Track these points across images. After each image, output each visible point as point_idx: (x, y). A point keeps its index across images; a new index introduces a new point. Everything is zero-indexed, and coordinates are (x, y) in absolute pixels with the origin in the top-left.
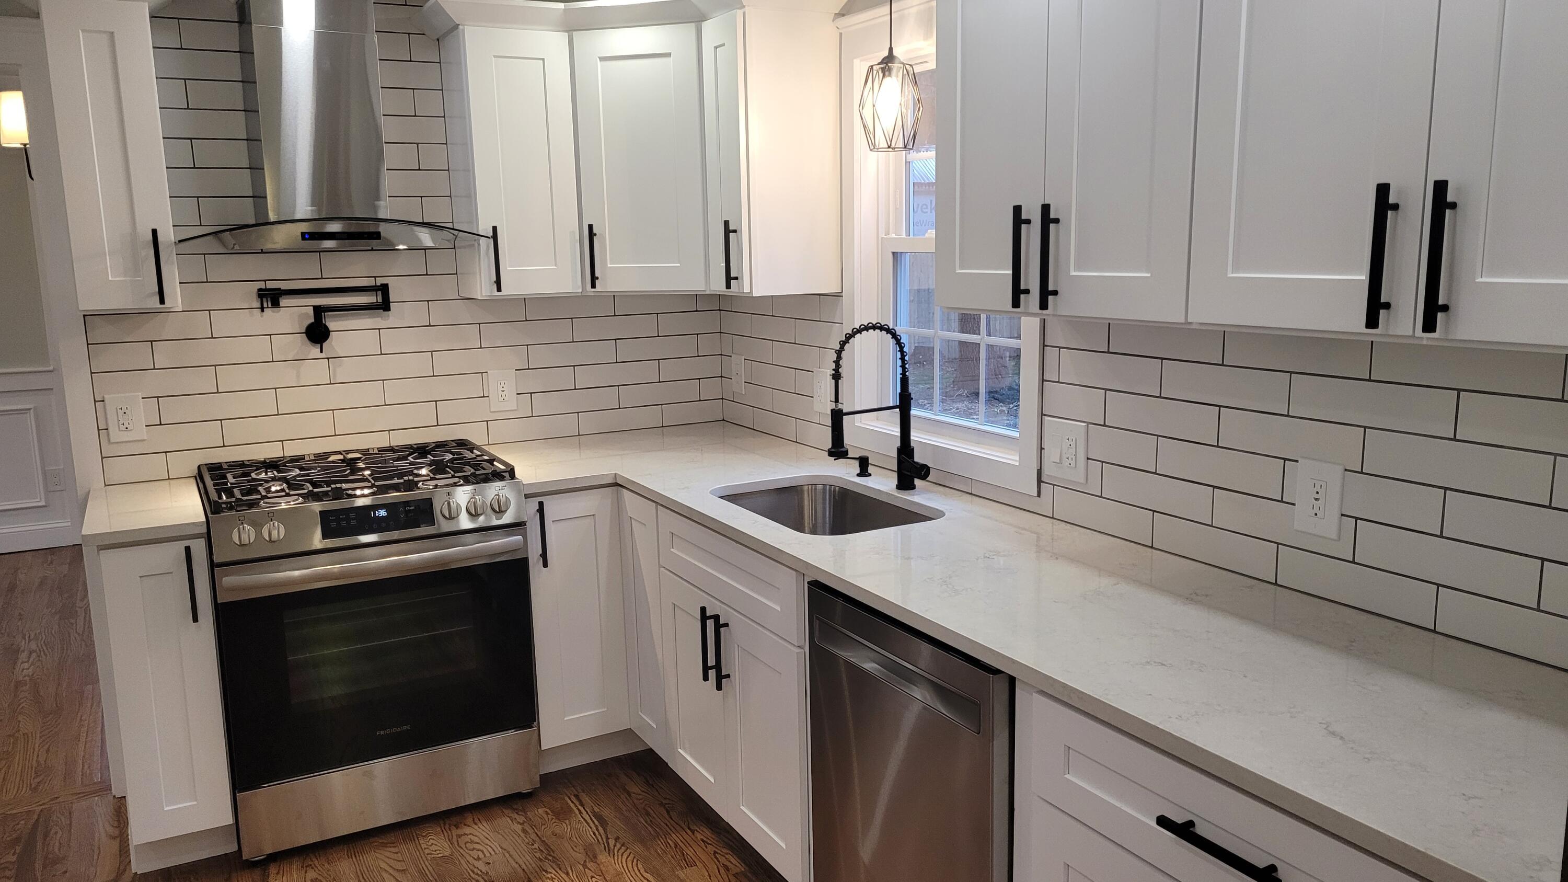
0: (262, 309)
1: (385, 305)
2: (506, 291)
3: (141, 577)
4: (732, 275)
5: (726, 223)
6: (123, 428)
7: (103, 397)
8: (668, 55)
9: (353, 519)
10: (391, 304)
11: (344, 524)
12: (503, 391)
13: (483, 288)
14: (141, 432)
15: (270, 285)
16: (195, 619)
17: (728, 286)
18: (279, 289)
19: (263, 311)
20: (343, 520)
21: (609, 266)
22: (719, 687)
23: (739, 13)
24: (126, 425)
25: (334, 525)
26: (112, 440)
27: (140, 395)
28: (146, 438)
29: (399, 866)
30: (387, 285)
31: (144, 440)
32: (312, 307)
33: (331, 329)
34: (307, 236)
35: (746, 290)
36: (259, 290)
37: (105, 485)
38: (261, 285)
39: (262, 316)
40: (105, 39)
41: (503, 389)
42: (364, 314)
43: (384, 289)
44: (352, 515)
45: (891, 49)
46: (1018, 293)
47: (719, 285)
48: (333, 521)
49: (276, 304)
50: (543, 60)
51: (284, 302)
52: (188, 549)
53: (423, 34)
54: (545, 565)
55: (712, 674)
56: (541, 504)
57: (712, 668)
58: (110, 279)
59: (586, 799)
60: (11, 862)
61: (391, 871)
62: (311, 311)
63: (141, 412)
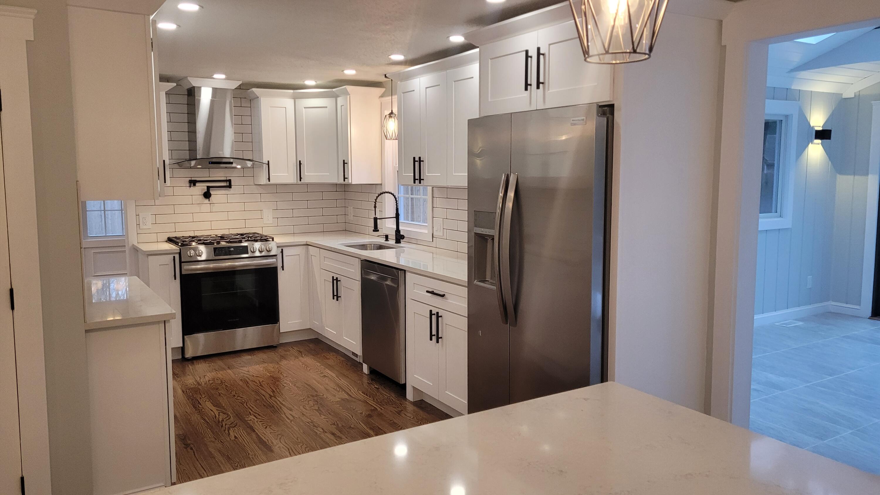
0: (190, 187)
1: (230, 186)
2: (272, 181)
3: (160, 265)
4: (346, 177)
5: (344, 161)
6: (144, 224)
7: (139, 214)
8: (327, 107)
9: (223, 251)
10: (232, 186)
11: (221, 252)
12: (268, 217)
13: (264, 180)
14: (149, 226)
15: (193, 179)
16: (175, 279)
17: (344, 181)
18: (196, 180)
20: (218, 251)
21: (306, 174)
22: (337, 300)
23: (348, 96)
25: (215, 252)
26: (141, 228)
27: (150, 214)
28: (151, 228)
30: (231, 180)
32: (206, 187)
33: (212, 194)
34: (210, 163)
35: (350, 182)
36: (190, 180)
37: (138, 243)
38: (190, 179)
39: (190, 189)
42: (221, 189)
43: (230, 181)
44: (223, 249)
45: (392, 111)
46: (415, 180)
47: (341, 181)
49: (194, 185)
50: (286, 108)
51: (197, 184)
52: (174, 257)
53: (245, 98)
54: (283, 270)
55: (335, 297)
56: (282, 250)
57: (335, 296)
62: (206, 188)
63: (150, 219)
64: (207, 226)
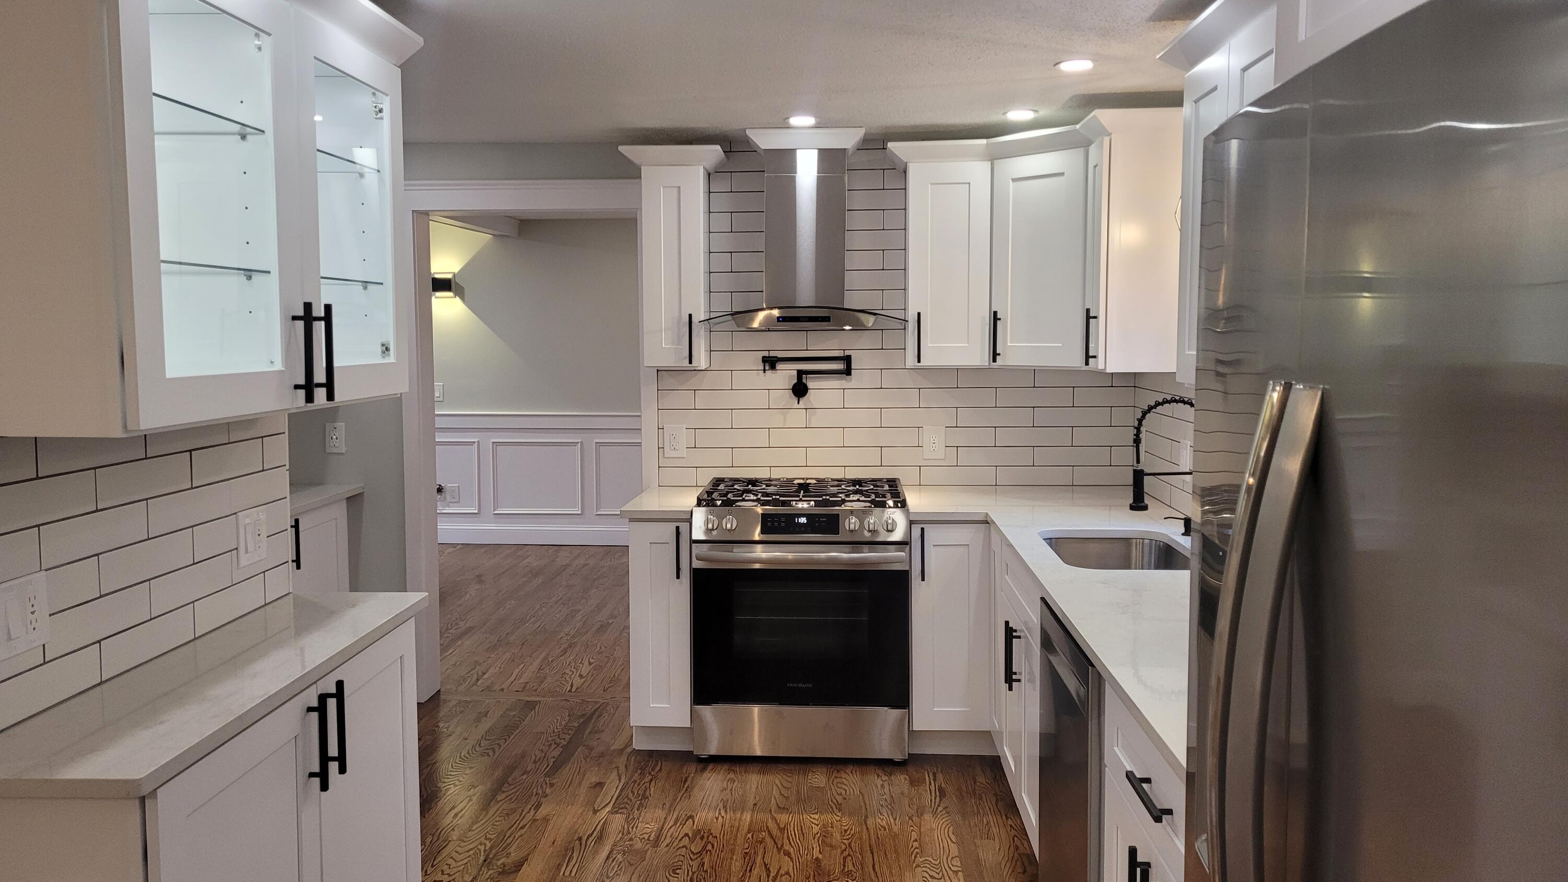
0: (764, 370)
1: (848, 372)
2: (925, 362)
3: (650, 543)
4: (1091, 354)
5: (1088, 311)
6: (672, 448)
7: (663, 426)
8: (1062, 174)
9: (783, 522)
10: (852, 370)
11: (776, 524)
12: (934, 443)
13: (911, 361)
14: (683, 452)
15: (772, 354)
16: (678, 577)
17: (1087, 364)
18: (776, 357)
19: (764, 372)
20: (776, 521)
21: (1009, 344)
22: (1012, 688)
23: (1106, 140)
24: (675, 446)
25: (769, 524)
26: (665, 456)
27: (685, 426)
28: (688, 456)
29: (786, 785)
30: (851, 356)
31: (684, 458)
32: (796, 371)
33: (809, 387)
34: (781, 319)
35: (1101, 366)
36: (764, 357)
37: (659, 486)
38: (766, 354)
39: (765, 376)
40: (675, 190)
41: (934, 442)
42: (832, 378)
43: (848, 360)
44: (783, 519)
47: (1077, 361)
48: (769, 521)
49: (773, 367)
50: (969, 183)
51: (779, 366)
52: (678, 528)
53: (895, 169)
54: (923, 579)
56: (923, 529)
58: (663, 346)
59: (940, 776)
60: (574, 727)
61: (780, 786)
62: (795, 373)
63: (684, 438)
64: (798, 457)
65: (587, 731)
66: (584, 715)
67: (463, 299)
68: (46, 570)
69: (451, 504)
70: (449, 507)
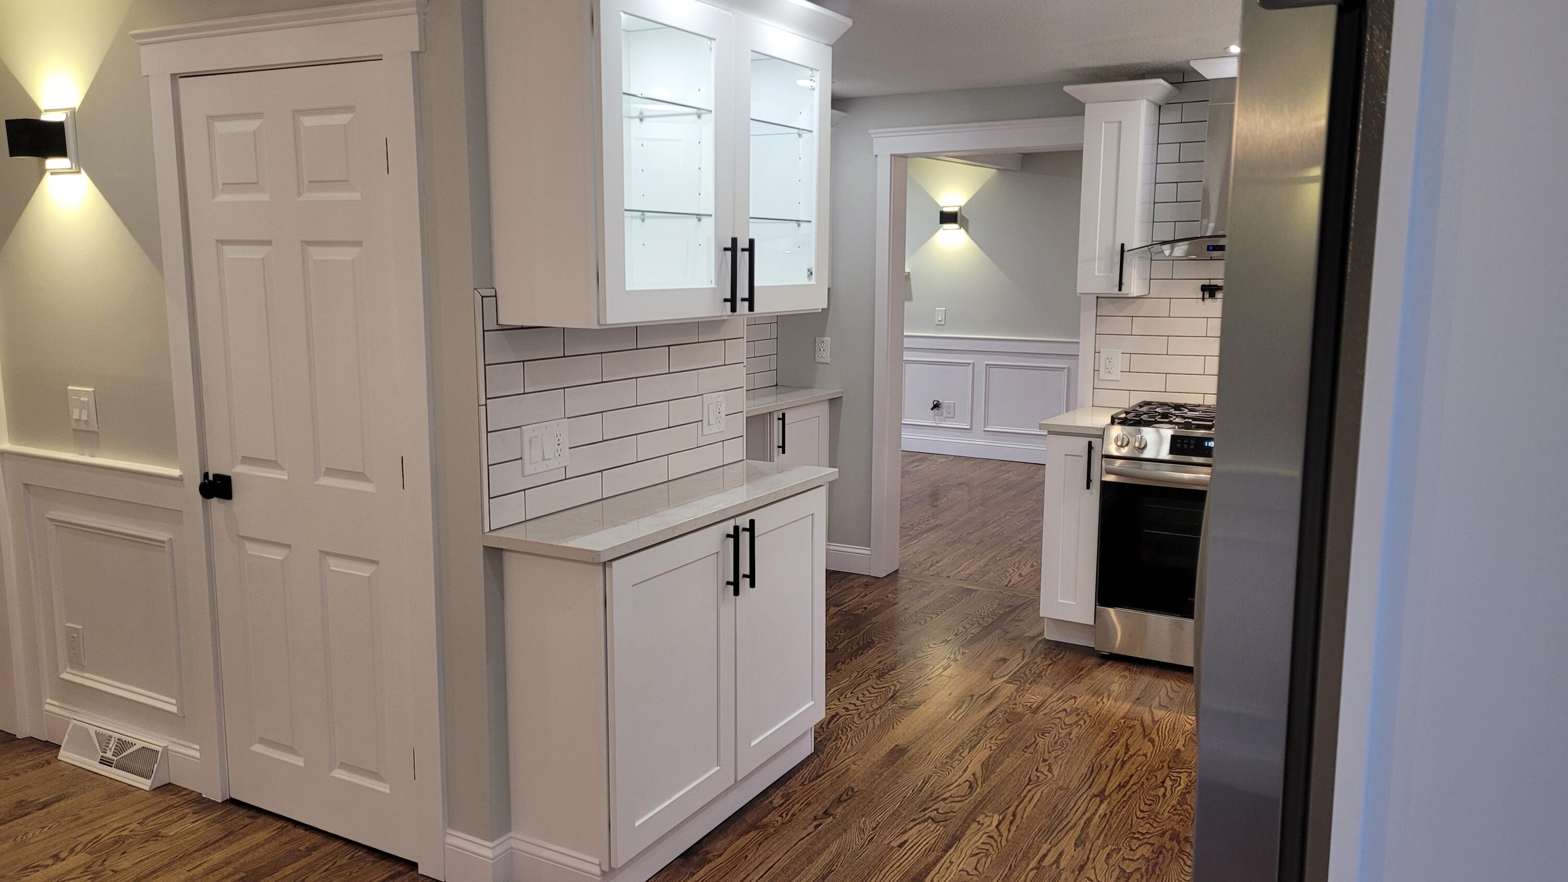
0: (1203, 299)
3: (1066, 455)
6: (1107, 371)
7: (1100, 350)
9: (1192, 444)
11: (1185, 446)
14: (1117, 375)
15: (1213, 282)
16: (1088, 487)
18: (1216, 286)
19: (1203, 300)
20: (1186, 443)
24: (1110, 369)
25: (1179, 445)
26: (1101, 378)
27: (1120, 351)
28: (1119, 379)
31: (1118, 381)
34: (1211, 248)
36: (1204, 286)
37: (1093, 406)
38: (1207, 283)
39: (1204, 304)
40: (1116, 125)
44: (1193, 442)
48: (1179, 443)
49: (1212, 296)
51: (1217, 294)
52: (1090, 443)
58: (1096, 274)
60: (999, 613)
63: (1119, 363)
65: (1010, 618)
66: (1010, 606)
67: (967, 230)
68: (568, 418)
69: (947, 419)
70: (945, 421)
